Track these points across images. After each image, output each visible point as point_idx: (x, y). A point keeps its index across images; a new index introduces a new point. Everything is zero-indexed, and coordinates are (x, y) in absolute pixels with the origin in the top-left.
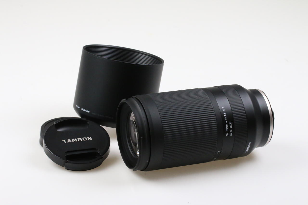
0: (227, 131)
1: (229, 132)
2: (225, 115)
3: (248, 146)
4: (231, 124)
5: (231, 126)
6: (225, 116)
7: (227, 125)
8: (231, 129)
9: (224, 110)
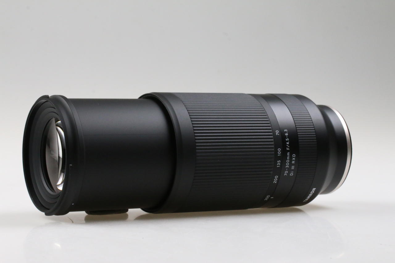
0: (287, 168)
1: (290, 170)
2: (287, 141)
3: (311, 193)
4: (294, 157)
5: (294, 160)
6: (288, 143)
7: (288, 158)
8: (293, 165)
9: (287, 134)
